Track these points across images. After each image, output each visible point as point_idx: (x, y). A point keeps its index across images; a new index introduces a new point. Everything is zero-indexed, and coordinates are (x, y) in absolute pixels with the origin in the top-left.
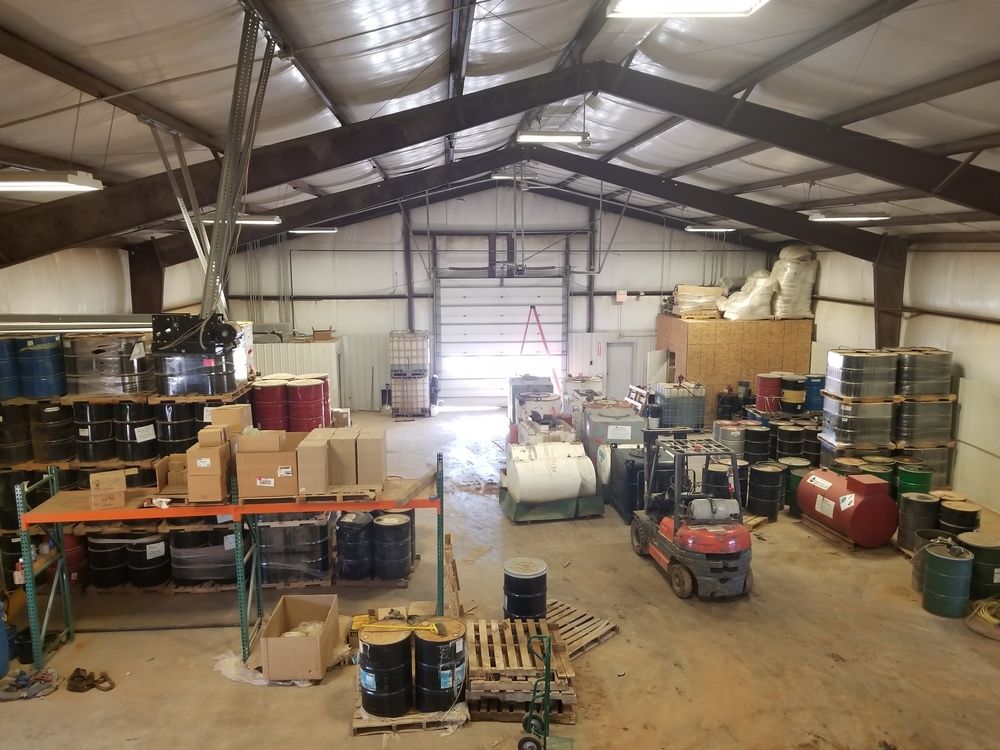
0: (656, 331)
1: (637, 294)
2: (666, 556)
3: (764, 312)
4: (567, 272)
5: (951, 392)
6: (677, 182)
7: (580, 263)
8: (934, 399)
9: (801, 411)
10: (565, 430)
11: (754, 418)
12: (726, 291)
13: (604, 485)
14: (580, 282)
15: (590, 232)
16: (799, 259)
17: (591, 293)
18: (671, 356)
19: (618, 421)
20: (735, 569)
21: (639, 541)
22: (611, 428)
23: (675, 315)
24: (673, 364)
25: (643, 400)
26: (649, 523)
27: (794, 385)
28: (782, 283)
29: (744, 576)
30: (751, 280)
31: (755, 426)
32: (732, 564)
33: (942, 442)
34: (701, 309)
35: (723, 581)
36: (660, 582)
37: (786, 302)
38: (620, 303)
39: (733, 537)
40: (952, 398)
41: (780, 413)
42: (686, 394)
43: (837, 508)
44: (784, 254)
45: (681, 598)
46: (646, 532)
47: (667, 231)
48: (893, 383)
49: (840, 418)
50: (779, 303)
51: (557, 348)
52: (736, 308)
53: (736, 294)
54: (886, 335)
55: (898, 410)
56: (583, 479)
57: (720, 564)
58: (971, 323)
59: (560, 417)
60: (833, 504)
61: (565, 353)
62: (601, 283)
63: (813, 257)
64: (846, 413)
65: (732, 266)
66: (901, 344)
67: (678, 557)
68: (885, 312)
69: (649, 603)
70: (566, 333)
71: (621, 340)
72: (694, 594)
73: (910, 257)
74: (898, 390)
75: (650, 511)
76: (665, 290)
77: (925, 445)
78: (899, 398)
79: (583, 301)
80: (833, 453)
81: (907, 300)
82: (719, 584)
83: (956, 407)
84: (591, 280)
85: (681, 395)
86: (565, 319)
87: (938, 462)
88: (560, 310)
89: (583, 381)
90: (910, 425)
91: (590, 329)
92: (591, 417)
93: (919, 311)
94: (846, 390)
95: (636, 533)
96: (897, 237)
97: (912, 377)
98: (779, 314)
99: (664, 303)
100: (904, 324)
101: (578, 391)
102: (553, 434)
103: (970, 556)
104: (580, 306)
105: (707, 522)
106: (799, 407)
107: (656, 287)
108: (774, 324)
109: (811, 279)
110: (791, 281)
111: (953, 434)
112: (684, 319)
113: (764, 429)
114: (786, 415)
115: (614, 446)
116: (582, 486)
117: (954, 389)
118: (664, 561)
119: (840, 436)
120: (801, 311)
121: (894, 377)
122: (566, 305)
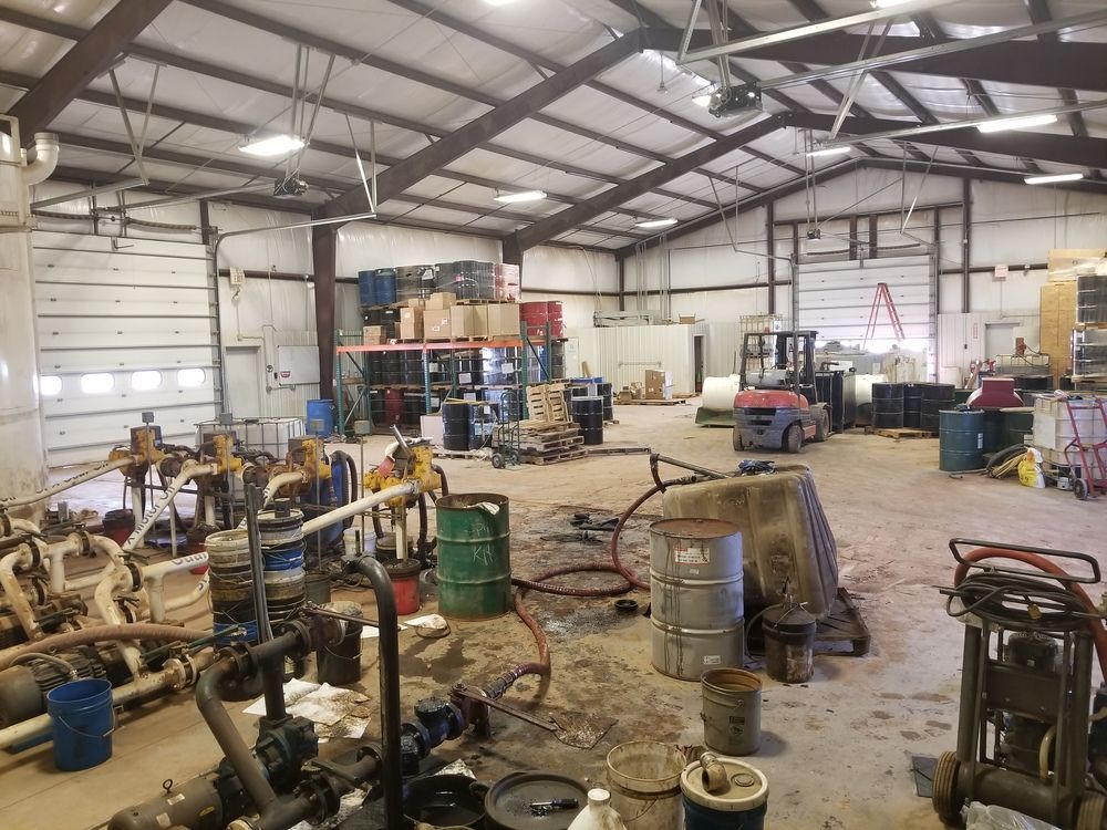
1: (1021, 268)
4: (936, 249)
7: (952, 238)
14: (953, 256)
15: (966, 204)
17: (967, 270)
29: (781, 431)
35: (761, 432)
38: (1002, 279)
51: (926, 330)
61: (934, 335)
62: (977, 259)
70: (936, 314)
71: (1004, 321)
79: (957, 281)
84: (966, 255)
86: (935, 300)
88: (928, 290)
91: (966, 308)
122: (936, 284)
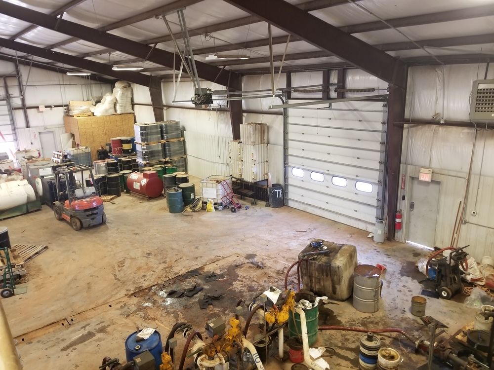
0: (64, 124)
1: (50, 107)
2: (68, 216)
3: (112, 111)
4: (8, 98)
5: (182, 137)
6: (53, 51)
7: (14, 92)
8: (176, 140)
9: (131, 152)
10: (16, 175)
11: (112, 158)
12: (94, 103)
13: (40, 196)
14: (17, 102)
15: (17, 75)
16: (123, 87)
17: (25, 108)
18: (73, 136)
19: (44, 166)
20: (97, 213)
21: (57, 214)
22: (40, 170)
23: (71, 116)
24: (74, 139)
25: (61, 158)
26: (61, 205)
27: (127, 142)
28: (118, 98)
29: (101, 216)
30: (104, 97)
31: (111, 161)
32: (95, 212)
33: (181, 156)
34: (83, 112)
35: (93, 219)
36: (69, 227)
37: (121, 106)
38: (42, 112)
39: (94, 201)
40: (182, 139)
41: (123, 154)
42: (81, 152)
43: (141, 185)
44: (117, 85)
45: (77, 230)
46: (60, 209)
47: (60, 75)
48: (160, 135)
49: (142, 152)
50: (118, 107)
51: (11, 138)
52: (100, 110)
53: (99, 104)
54: (159, 117)
55: (164, 146)
56: (28, 194)
57: (90, 213)
58: (184, 109)
59: (14, 170)
60: (139, 184)
61: (16, 140)
62: (29, 102)
63: (130, 86)
64: (144, 149)
65: (96, 90)
66: (165, 120)
67: (72, 214)
68: (156, 108)
69: (63, 236)
70: (14, 129)
71: (46, 130)
72: (82, 228)
73: (162, 84)
74: (162, 138)
75: (60, 200)
76: (65, 104)
77: (176, 158)
78: (163, 141)
79: (21, 112)
80: (142, 166)
81: (164, 102)
82: (91, 221)
83: (184, 142)
84: (23, 100)
85: (79, 152)
86: (12, 123)
87: (181, 164)
88: (8, 118)
89: (26, 152)
90: (169, 151)
91: (28, 126)
92: (30, 167)
93: (169, 107)
94: (143, 140)
95: (56, 212)
96: (157, 76)
97: (167, 133)
98: (119, 112)
99: (65, 111)
100: (165, 112)
101: (24, 157)
102: (10, 177)
103: (181, 190)
104: (19, 115)
105: (82, 198)
106: (130, 151)
107: (60, 103)
108: (117, 117)
109: (130, 96)
110: (121, 97)
111: (185, 153)
112: (75, 117)
113: (115, 161)
114: (125, 155)
115: (42, 177)
116: (28, 198)
117: (182, 135)
118: (68, 218)
119: (144, 159)
120: (128, 110)
121: (160, 133)
122: (11, 115)
